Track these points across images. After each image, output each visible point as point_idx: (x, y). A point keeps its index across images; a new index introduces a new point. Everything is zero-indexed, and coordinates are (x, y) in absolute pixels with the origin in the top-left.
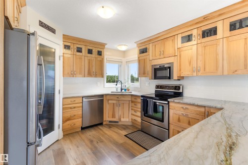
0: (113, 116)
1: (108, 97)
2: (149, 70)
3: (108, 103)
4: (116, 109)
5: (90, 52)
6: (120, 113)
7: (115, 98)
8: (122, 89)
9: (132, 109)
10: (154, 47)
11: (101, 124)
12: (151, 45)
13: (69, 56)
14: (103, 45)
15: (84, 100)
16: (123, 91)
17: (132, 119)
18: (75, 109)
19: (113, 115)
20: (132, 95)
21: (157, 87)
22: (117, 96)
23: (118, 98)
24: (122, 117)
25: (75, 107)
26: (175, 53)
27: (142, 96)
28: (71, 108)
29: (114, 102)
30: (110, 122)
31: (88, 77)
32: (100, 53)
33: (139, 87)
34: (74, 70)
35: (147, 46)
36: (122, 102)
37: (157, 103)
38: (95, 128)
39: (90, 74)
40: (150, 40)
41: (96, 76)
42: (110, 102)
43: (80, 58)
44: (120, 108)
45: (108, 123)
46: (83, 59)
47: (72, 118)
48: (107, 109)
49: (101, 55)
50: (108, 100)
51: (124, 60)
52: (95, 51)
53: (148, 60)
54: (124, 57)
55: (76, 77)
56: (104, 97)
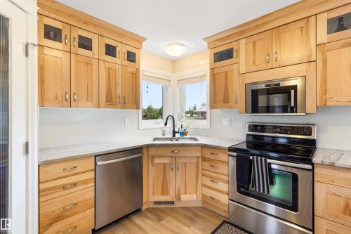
0: (164, 191)
1: (152, 152)
2: (239, 94)
3: (153, 164)
4: (171, 176)
5: (110, 50)
6: (180, 183)
7: (167, 152)
8: (174, 133)
9: (203, 175)
10: (251, 45)
11: (137, 211)
12: (243, 42)
13: (60, 54)
14: (139, 40)
15: (98, 163)
16: (177, 135)
17: (203, 196)
18: (77, 188)
19: (163, 188)
20: (203, 146)
21: (254, 127)
22: (172, 149)
23: (173, 152)
24: (182, 190)
25: (75, 184)
26: (310, 56)
27: (231, 149)
28: (64, 187)
29: (166, 161)
30: (156, 203)
31: (107, 106)
32: (131, 57)
33: (208, 127)
34: (73, 90)
35: (234, 46)
36: (183, 160)
37: (273, 166)
38: (126, 222)
39: (111, 101)
40: (242, 32)
41: (124, 105)
42: (157, 161)
43: (89, 64)
44: (179, 173)
45: (152, 206)
46: (95, 66)
47: (68, 213)
48: (150, 177)
49: (134, 61)
50: (153, 158)
51: (174, 77)
52: (121, 50)
53: (235, 73)
54: (174, 72)
55: (77, 107)
56: (145, 151)
